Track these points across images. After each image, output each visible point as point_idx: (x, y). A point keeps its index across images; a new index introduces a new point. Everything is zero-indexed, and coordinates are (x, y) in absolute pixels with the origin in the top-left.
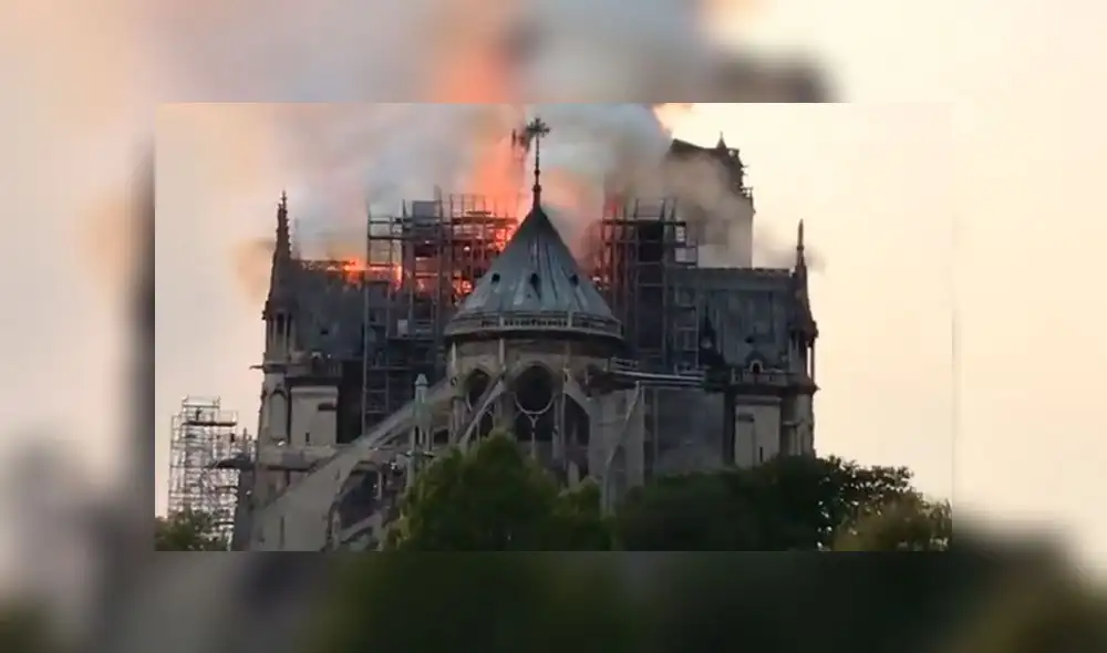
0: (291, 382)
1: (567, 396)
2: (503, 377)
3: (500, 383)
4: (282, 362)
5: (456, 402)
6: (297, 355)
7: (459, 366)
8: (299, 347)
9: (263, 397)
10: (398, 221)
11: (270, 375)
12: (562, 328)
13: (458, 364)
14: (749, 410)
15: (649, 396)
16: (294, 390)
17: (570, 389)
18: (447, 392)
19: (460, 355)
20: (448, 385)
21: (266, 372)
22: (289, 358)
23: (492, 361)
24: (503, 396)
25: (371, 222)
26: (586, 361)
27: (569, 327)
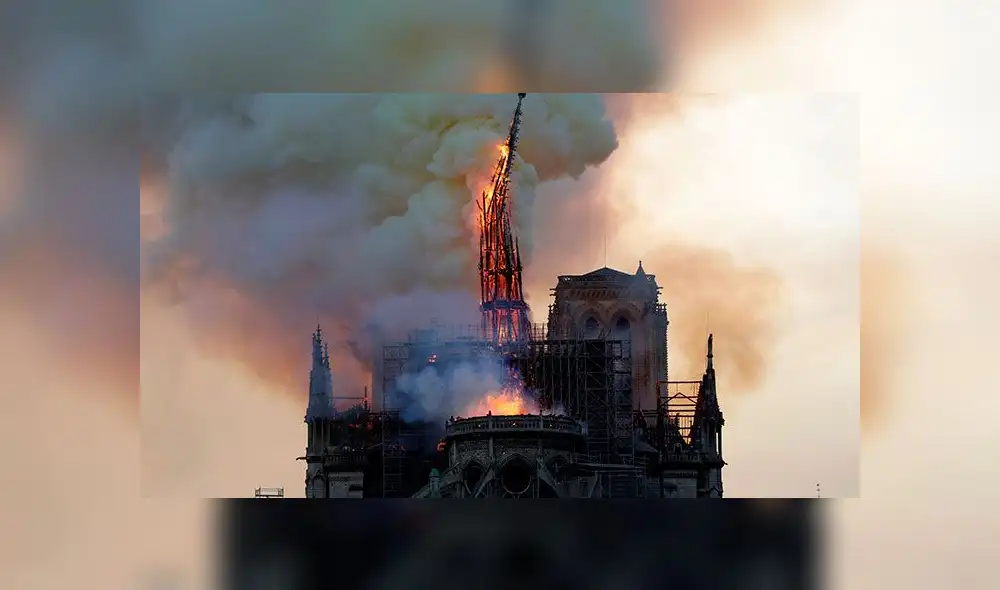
0: (327, 470)
1: (541, 480)
2: (493, 466)
3: (491, 471)
4: (321, 454)
5: (458, 485)
6: (332, 449)
7: (459, 458)
8: (334, 443)
9: (307, 482)
10: (406, 345)
11: (312, 465)
12: (536, 429)
13: (458, 458)
14: (674, 481)
15: (605, 480)
16: (331, 475)
17: (543, 474)
18: (451, 478)
19: (460, 450)
20: (451, 472)
21: (308, 462)
22: (326, 451)
23: (483, 455)
24: (492, 481)
25: (385, 347)
26: (552, 453)
27: (542, 428)
